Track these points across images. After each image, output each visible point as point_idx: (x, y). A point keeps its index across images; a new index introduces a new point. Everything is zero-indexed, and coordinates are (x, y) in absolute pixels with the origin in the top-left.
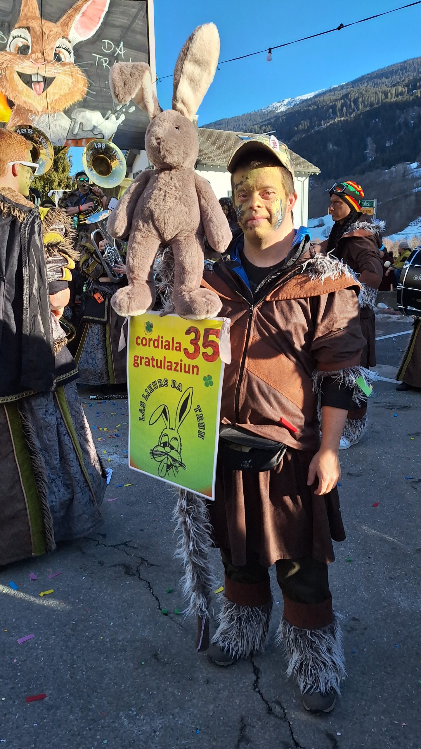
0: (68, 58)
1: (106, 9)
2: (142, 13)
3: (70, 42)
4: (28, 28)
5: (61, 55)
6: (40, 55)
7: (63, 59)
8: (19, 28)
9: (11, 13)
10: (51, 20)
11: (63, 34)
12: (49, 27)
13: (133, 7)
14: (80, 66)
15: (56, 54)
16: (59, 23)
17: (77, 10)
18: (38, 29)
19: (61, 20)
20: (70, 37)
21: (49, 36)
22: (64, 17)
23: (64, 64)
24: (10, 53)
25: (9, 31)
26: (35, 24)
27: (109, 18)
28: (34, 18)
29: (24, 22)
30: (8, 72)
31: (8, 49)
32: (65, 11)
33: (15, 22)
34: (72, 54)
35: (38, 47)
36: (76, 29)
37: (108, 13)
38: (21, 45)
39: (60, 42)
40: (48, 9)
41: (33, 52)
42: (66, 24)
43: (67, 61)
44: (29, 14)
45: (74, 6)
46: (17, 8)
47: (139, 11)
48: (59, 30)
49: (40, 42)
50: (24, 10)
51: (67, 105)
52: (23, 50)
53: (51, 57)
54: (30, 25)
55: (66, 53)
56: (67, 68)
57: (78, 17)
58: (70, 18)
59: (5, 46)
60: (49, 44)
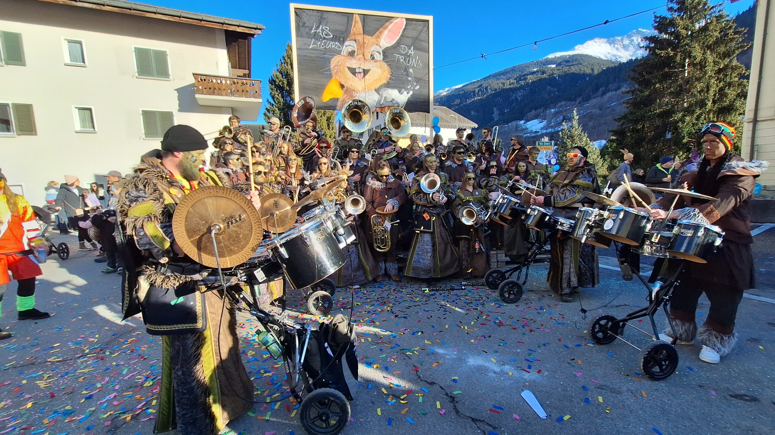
0: (379, 57)
1: (404, 27)
2: (426, 29)
3: (381, 47)
4: (355, 41)
5: (375, 56)
6: (362, 56)
7: (376, 58)
8: (350, 40)
9: (345, 32)
10: (369, 35)
11: (376, 43)
12: (368, 39)
13: (420, 25)
14: (386, 62)
15: (371, 55)
16: (374, 37)
17: (386, 28)
18: (361, 40)
19: (376, 35)
20: (381, 44)
21: (368, 44)
22: (378, 33)
23: (376, 61)
24: (344, 56)
25: (344, 41)
26: (360, 38)
27: (405, 33)
28: (359, 34)
29: (353, 37)
30: (342, 67)
31: (342, 53)
32: (378, 29)
33: (347, 37)
34: (382, 55)
35: (360, 51)
36: (385, 39)
37: (405, 29)
38: (350, 51)
39: (375, 48)
40: (367, 28)
41: (357, 55)
42: (379, 37)
43: (378, 59)
44: (356, 32)
45: (384, 26)
46: (349, 29)
47: (424, 27)
48: (375, 40)
49: (362, 48)
50: (353, 30)
51: (377, 86)
52: (352, 54)
53: (368, 57)
54: (357, 38)
55: (378, 54)
56: (378, 63)
57: (386, 32)
58: (381, 33)
59: (341, 51)
60: (368, 49)
